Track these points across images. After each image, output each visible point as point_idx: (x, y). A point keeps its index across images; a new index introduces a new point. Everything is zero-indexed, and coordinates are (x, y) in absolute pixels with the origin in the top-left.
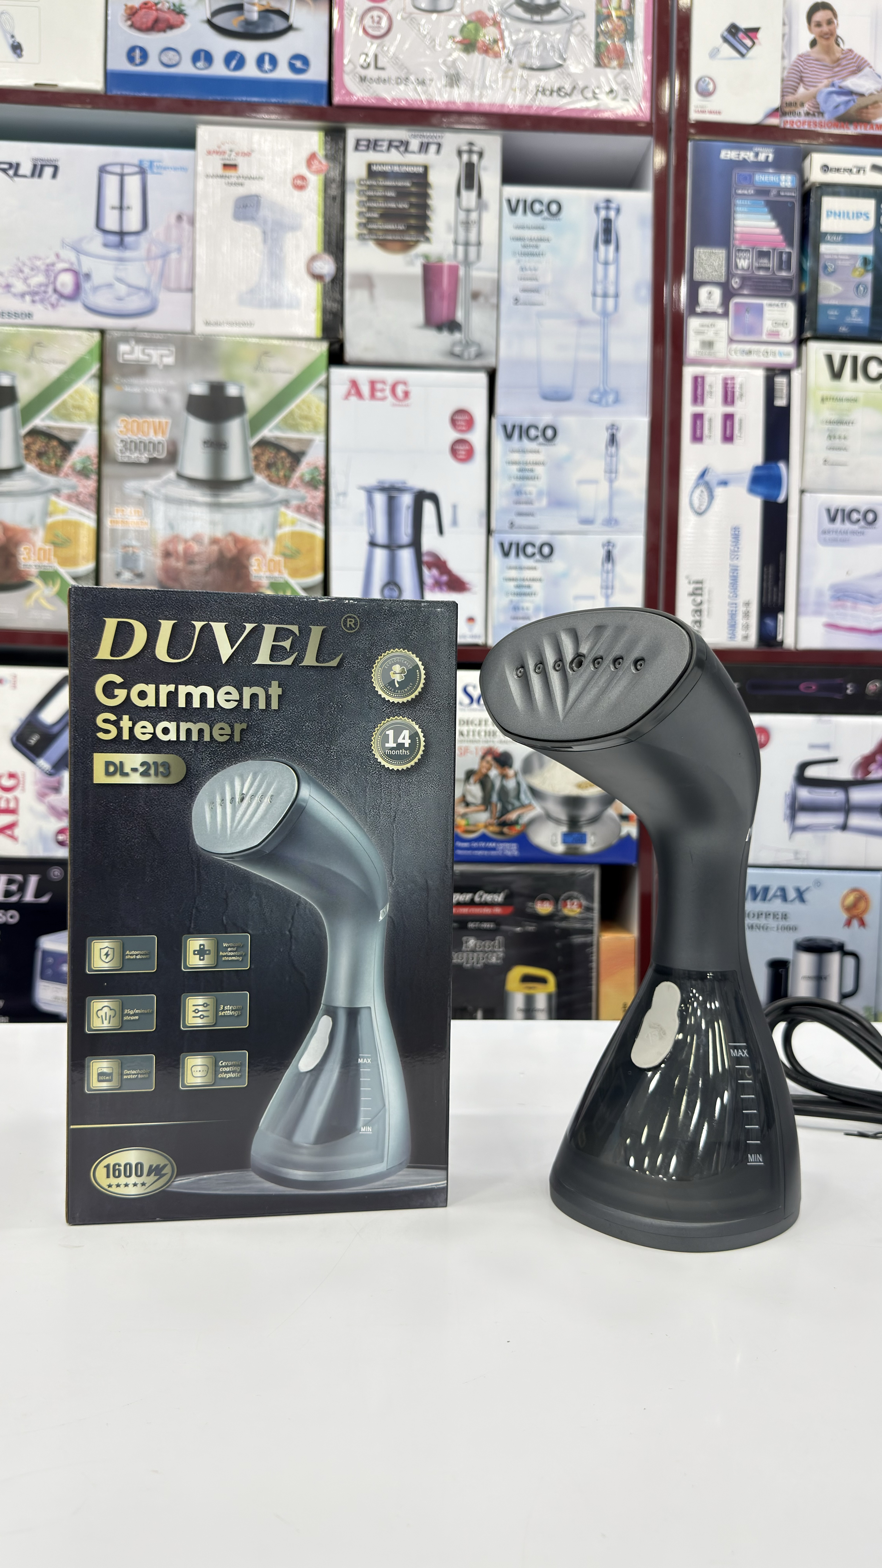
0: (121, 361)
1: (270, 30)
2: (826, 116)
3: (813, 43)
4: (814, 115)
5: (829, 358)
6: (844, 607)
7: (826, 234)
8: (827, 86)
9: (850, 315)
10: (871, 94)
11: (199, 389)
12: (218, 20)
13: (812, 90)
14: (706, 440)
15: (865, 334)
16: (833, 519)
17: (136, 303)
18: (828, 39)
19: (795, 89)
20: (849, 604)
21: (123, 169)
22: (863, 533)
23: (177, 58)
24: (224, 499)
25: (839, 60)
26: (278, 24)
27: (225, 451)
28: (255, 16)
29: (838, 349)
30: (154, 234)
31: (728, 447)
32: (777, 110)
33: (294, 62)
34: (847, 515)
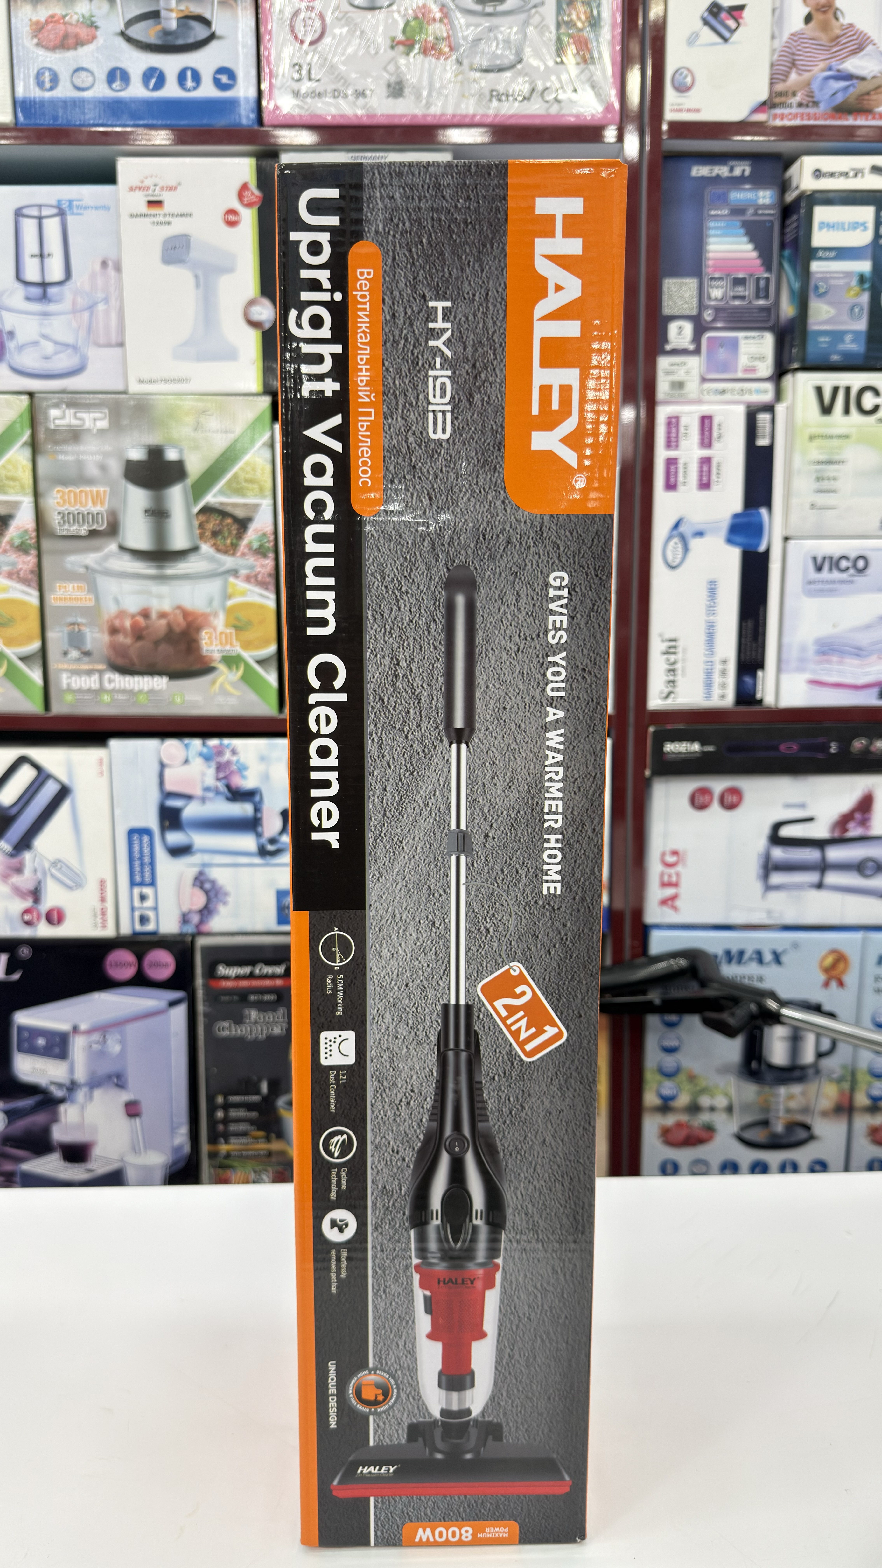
0: (52, 427)
1: (191, 40)
2: (822, 107)
3: (808, 19)
4: (807, 106)
5: (819, 390)
6: (829, 662)
7: (817, 249)
8: (823, 70)
9: (842, 341)
10: (874, 77)
11: (137, 454)
12: (132, 32)
13: (807, 75)
14: (681, 488)
15: (859, 362)
16: (819, 569)
17: (64, 362)
18: (825, 12)
19: (787, 75)
20: (835, 659)
21: (40, 211)
22: (851, 582)
23: (90, 79)
24: (169, 572)
25: (838, 37)
26: (199, 32)
27: (168, 520)
28: (173, 25)
29: (828, 380)
30: (78, 284)
31: (705, 493)
32: (764, 103)
33: (219, 76)
34: (835, 563)
